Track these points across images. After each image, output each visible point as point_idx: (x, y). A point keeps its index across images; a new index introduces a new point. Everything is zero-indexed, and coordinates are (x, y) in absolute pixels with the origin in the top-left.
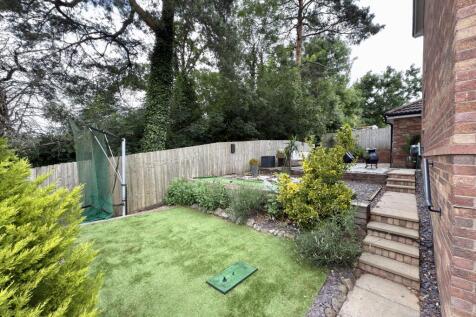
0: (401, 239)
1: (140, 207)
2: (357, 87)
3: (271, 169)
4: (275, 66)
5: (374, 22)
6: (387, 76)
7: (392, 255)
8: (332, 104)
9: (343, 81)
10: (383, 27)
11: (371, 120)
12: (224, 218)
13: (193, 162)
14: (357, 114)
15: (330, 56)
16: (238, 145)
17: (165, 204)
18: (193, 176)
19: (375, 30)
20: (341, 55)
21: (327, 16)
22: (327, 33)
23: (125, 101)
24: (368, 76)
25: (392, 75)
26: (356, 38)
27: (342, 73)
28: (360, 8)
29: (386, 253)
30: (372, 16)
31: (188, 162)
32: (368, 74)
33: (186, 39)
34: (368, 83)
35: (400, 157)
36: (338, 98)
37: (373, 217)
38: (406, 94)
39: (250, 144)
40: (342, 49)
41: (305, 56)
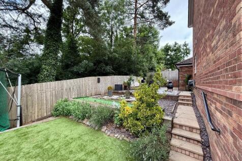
0: (191, 141)
1: (33, 119)
2: (162, 50)
3: (120, 91)
4: (123, 37)
5: (170, 20)
6: (175, 46)
7: (187, 153)
8: (151, 58)
9: (156, 47)
10: (174, 22)
11: (168, 66)
12: (88, 126)
13: (73, 89)
14: (162, 63)
15: (150, 35)
16: (102, 78)
17: (52, 116)
18: (73, 97)
19: (170, 24)
20: (155, 35)
21: (148, 15)
22: (149, 23)
23: (33, 50)
24: (167, 46)
25: (177, 46)
26: (162, 27)
27: (156, 43)
28: (164, 12)
29: (184, 152)
30: (169, 17)
31: (70, 89)
32: (167, 44)
33: (74, 18)
34: (167, 49)
35: (183, 86)
36: (154, 55)
37: (175, 125)
38: (183, 55)
39: (109, 78)
40: (155, 32)
41: (138, 33)
